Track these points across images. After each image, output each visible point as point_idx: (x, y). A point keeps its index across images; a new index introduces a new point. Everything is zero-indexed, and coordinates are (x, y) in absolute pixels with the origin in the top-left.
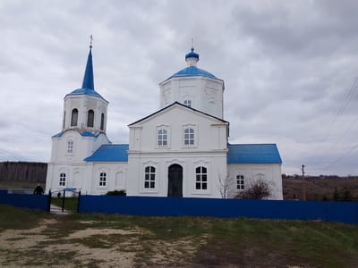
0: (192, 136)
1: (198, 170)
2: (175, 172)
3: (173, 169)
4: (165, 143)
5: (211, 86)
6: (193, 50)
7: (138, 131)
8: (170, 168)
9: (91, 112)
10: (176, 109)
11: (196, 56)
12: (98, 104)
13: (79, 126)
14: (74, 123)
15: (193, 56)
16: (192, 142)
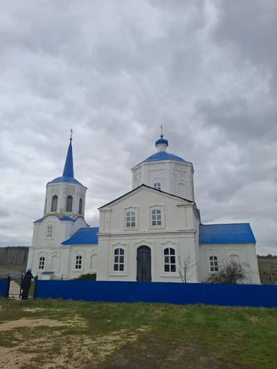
0: (159, 217)
1: (166, 251)
2: (144, 253)
3: (141, 250)
4: (133, 225)
5: (179, 168)
6: (162, 136)
7: (107, 214)
8: (139, 249)
9: (70, 198)
10: (143, 191)
11: (166, 142)
12: (76, 190)
13: (58, 211)
14: (54, 208)
15: (162, 142)
16: (159, 223)
